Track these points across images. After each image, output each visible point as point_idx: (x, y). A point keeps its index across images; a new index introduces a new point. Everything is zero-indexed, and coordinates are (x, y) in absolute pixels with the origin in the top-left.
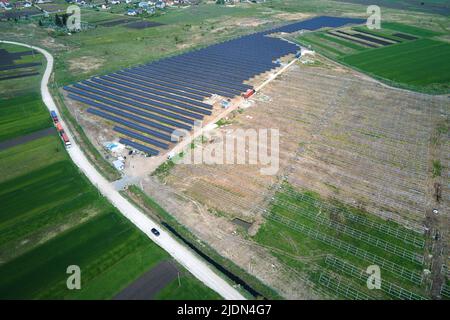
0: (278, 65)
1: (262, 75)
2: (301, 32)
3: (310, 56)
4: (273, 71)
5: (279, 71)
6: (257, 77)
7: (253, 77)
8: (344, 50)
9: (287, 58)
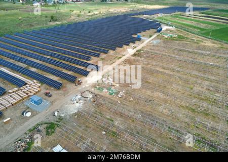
0: (139, 39)
1: (118, 49)
2: (160, 15)
3: (171, 31)
4: (132, 45)
5: (139, 46)
6: (111, 52)
7: (106, 52)
8: (203, 26)
9: (148, 32)
